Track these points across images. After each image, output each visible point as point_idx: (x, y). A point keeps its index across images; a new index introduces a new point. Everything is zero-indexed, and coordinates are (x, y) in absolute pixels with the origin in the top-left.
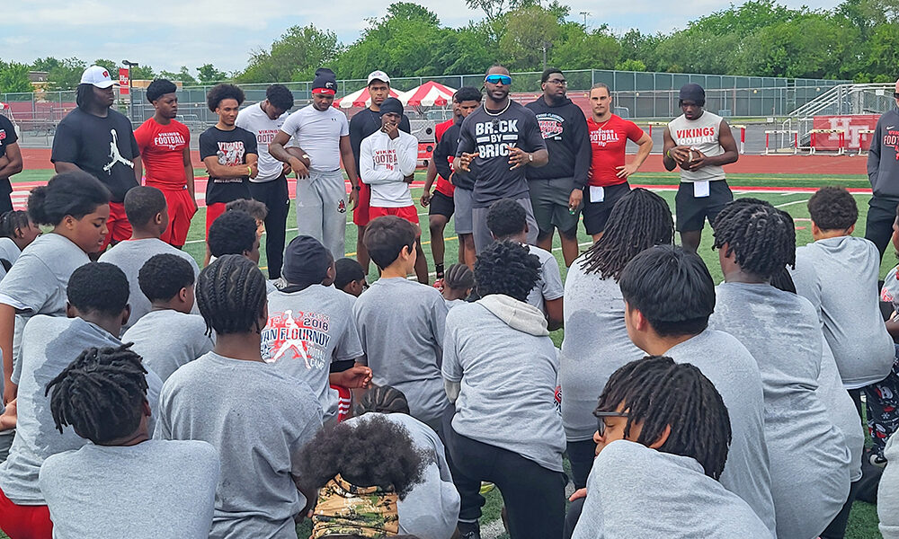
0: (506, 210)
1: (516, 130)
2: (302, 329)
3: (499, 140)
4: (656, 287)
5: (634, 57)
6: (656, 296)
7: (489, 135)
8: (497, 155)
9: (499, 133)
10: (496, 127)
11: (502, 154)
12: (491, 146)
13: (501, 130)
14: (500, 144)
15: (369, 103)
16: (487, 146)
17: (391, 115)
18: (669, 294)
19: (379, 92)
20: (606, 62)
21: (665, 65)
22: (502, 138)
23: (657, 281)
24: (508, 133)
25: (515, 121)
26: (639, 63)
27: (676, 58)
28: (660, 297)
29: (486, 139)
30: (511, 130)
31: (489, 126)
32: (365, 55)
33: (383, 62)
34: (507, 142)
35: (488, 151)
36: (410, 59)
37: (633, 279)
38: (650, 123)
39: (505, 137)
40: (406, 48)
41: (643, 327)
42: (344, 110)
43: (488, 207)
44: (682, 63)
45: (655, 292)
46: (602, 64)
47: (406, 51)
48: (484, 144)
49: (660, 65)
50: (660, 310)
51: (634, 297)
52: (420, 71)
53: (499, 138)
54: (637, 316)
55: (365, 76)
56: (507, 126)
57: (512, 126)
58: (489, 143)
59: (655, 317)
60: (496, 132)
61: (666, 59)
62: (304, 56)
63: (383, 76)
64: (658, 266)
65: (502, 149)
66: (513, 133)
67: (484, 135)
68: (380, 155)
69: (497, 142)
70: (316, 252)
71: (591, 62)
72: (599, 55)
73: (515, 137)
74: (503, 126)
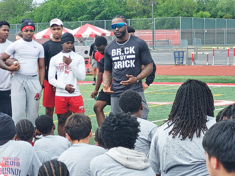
0: (130, 97)
1: (134, 52)
2: (4, 168)
3: (125, 59)
4: (225, 141)
5: (204, 10)
6: (225, 147)
7: (119, 56)
8: (124, 67)
9: (125, 54)
10: (123, 51)
11: (126, 66)
12: (120, 62)
13: (125, 53)
14: (125, 60)
15: (51, 37)
16: (118, 62)
17: (68, 43)
18: (232, 146)
19: (56, 31)
20: (188, 12)
21: (222, 14)
22: (126, 57)
23: (225, 138)
24: (129, 54)
25: (133, 47)
26: (207, 13)
27: (228, 10)
28: (227, 148)
29: (117, 58)
30: (131, 53)
31: (119, 51)
32: (49, 9)
33: (60, 12)
34: (129, 59)
35: (119, 65)
36: (75, 11)
37: (210, 139)
38: (213, 48)
39: (128, 57)
40: (73, 5)
41: (218, 167)
42: (38, 41)
43: (119, 97)
44: (232, 13)
45: (224, 145)
46: (186, 14)
47: (73, 6)
48: (117, 61)
49: (219, 14)
50: (228, 155)
51: (212, 149)
52: (81, 18)
53: (125, 57)
54: (214, 161)
55: (49, 21)
56: (129, 50)
57: (132, 50)
58: (119, 60)
59: (225, 160)
60: (123, 54)
61: (222, 11)
62: (14, 9)
63: (58, 22)
64: (225, 130)
65: (126, 63)
66: (132, 54)
67: (116, 56)
68: (61, 65)
69: (124, 60)
70: (6, 120)
71: (179, 13)
72: (184, 9)
73: (134, 56)
74: (127, 50)
